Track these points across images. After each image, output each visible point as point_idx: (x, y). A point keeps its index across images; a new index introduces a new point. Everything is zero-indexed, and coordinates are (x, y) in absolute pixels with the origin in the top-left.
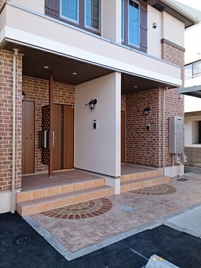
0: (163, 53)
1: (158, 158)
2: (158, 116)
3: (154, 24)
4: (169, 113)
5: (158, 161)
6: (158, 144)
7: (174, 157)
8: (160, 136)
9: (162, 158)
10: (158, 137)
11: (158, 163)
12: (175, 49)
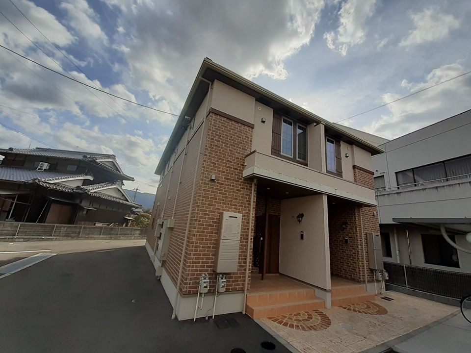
0: (355, 176)
1: (360, 273)
2: (356, 231)
3: (346, 154)
4: (366, 228)
5: (360, 275)
6: (358, 258)
7: (376, 273)
8: (360, 251)
9: (364, 273)
10: (358, 251)
11: (360, 278)
12: (365, 173)
